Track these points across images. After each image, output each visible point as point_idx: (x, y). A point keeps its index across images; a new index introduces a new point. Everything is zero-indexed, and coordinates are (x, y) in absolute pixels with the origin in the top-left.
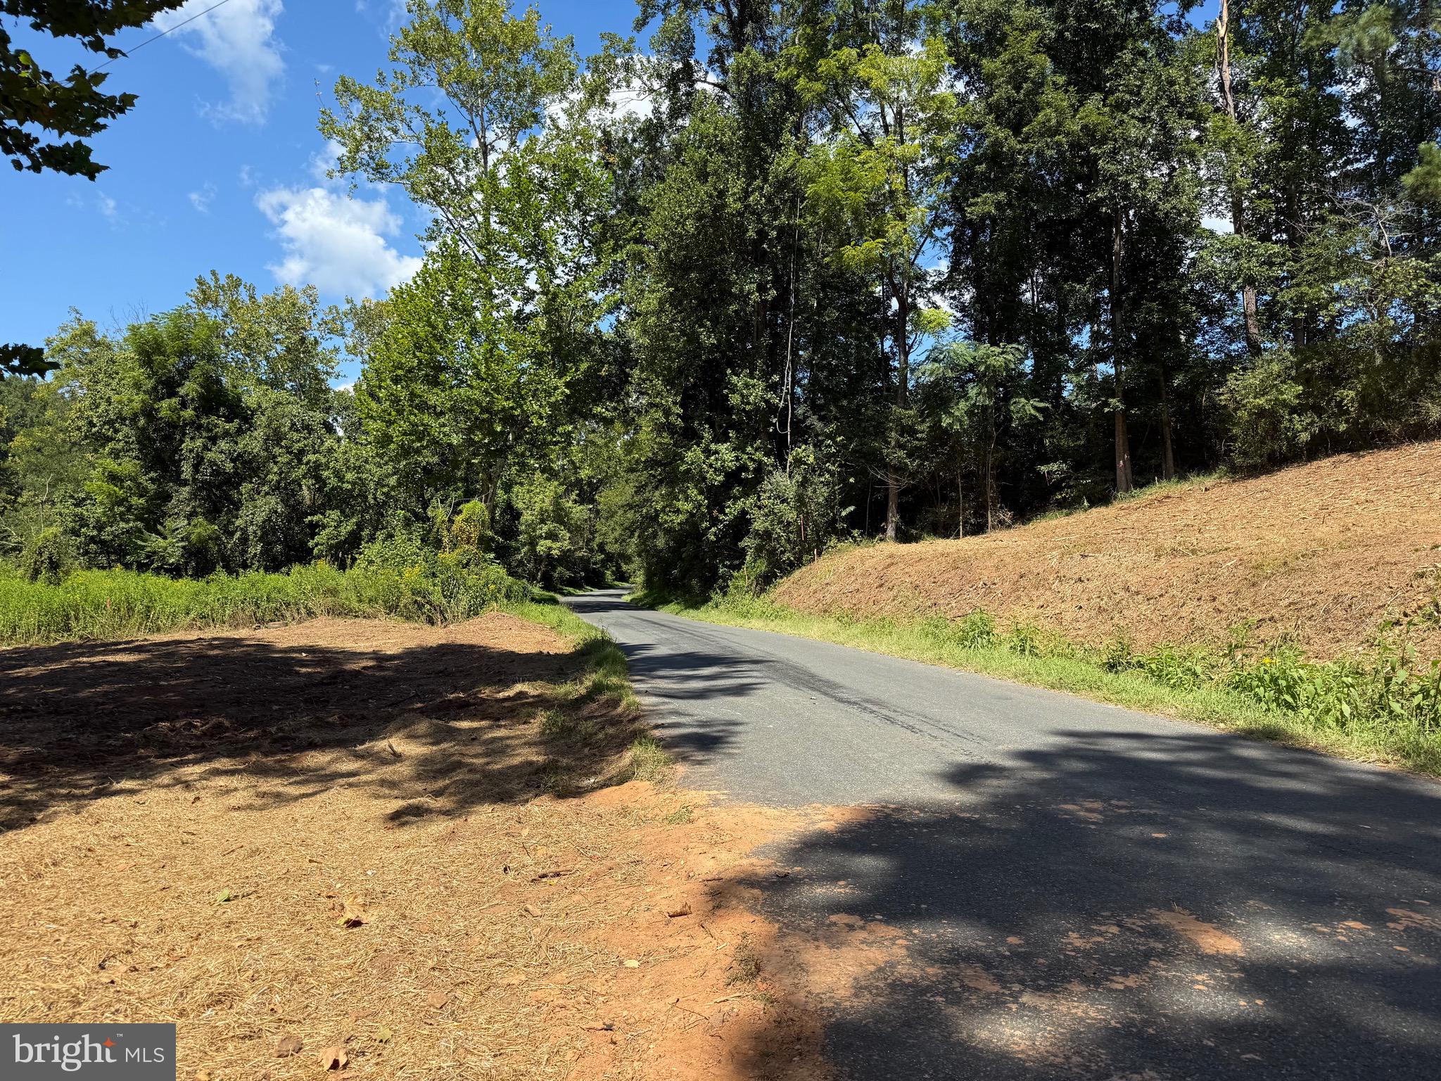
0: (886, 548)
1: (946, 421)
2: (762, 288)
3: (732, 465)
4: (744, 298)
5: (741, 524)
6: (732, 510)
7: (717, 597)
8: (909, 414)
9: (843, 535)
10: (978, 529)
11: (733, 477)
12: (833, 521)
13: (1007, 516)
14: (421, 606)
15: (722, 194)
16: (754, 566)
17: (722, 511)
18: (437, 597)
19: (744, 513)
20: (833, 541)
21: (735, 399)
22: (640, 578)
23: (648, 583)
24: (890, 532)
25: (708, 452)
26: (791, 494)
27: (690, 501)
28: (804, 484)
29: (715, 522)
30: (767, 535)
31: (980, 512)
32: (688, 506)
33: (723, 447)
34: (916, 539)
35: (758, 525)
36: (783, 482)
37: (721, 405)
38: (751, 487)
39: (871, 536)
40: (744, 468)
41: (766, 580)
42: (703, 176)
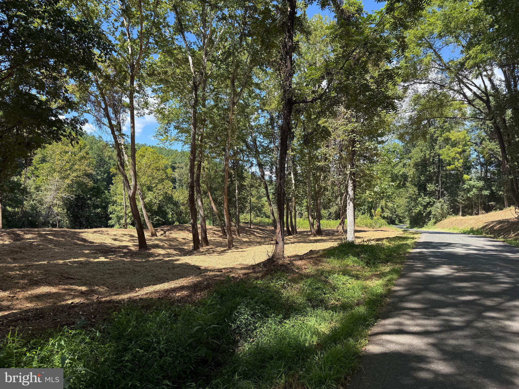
0: (459, 217)
1: (469, 195)
2: (434, 169)
3: (428, 202)
4: (430, 171)
5: (430, 213)
6: (428, 210)
7: (425, 226)
8: (462, 193)
9: (450, 215)
10: (477, 214)
11: (428, 203)
12: (448, 212)
13: (484, 212)
14: (371, 226)
15: (425, 154)
16: (433, 221)
17: (426, 210)
18: (374, 225)
19: (430, 210)
20: (449, 216)
21: (428, 189)
22: (408, 222)
23: (411, 223)
24: (460, 214)
25: (423, 199)
26: (440, 207)
27: (420, 208)
28: (442, 205)
29: (424, 212)
30: (435, 215)
31: (478, 211)
32: (419, 209)
33: (426, 197)
34: (465, 216)
35: (433, 213)
36: (438, 205)
37: (425, 190)
38: (432, 206)
39: (457, 215)
40: (430, 202)
41: (435, 223)
42: (422, 151)
